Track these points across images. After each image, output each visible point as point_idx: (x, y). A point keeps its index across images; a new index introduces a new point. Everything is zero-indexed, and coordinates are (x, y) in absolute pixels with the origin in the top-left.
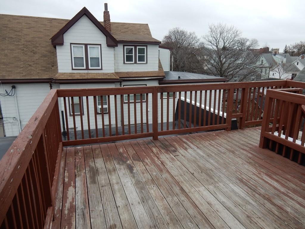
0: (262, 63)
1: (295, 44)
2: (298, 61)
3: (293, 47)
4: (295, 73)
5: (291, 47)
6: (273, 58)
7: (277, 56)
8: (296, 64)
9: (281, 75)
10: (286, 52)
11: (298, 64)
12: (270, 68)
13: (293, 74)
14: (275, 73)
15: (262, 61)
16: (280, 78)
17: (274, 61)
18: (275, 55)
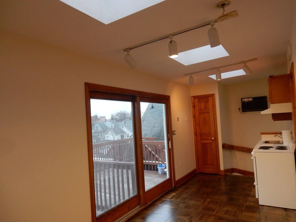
0: (97, 128)
1: (117, 113)
2: (123, 126)
3: (116, 115)
4: (122, 134)
5: (114, 115)
6: (104, 124)
7: (107, 122)
8: (122, 128)
9: (114, 137)
10: (112, 119)
11: (123, 128)
12: (104, 132)
13: (121, 136)
14: (108, 136)
15: (97, 127)
16: (114, 139)
17: (106, 127)
18: (105, 122)
